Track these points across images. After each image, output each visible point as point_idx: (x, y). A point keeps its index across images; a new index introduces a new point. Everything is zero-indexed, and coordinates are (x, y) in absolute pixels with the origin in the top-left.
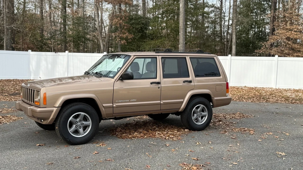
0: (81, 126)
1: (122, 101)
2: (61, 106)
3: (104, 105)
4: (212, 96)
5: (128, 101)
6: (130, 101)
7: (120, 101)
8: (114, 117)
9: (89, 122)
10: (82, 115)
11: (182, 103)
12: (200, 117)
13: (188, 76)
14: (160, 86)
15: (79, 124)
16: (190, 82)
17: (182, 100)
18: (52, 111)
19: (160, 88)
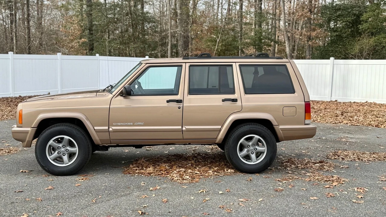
0: (65, 153)
1: (122, 124)
2: (36, 126)
3: (95, 128)
4: (274, 123)
5: (132, 124)
6: (133, 124)
7: (119, 124)
8: (116, 145)
9: (76, 149)
10: (66, 139)
11: (220, 130)
12: (254, 154)
13: (233, 92)
14: (181, 105)
15: (63, 149)
16: (235, 100)
17: (220, 127)
18: (27, 132)
19: (181, 108)
